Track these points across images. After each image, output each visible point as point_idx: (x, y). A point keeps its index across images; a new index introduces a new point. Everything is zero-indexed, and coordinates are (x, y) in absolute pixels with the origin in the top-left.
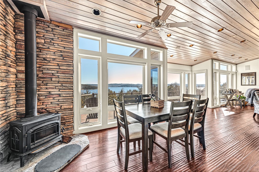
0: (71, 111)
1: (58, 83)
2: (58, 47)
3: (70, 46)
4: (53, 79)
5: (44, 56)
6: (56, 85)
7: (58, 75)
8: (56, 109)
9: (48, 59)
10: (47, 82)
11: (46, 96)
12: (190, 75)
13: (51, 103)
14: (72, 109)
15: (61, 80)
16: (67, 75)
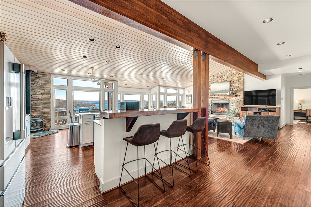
0: (49, 118)
1: (42, 103)
2: (42, 85)
3: (49, 84)
4: (39, 101)
5: (34, 90)
6: (41, 104)
7: (42, 99)
8: (41, 116)
9: (36, 91)
10: (35, 103)
11: (35, 110)
12: (149, 96)
13: (38, 113)
14: (50, 117)
15: (43, 101)
16: (47, 99)
